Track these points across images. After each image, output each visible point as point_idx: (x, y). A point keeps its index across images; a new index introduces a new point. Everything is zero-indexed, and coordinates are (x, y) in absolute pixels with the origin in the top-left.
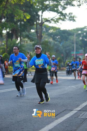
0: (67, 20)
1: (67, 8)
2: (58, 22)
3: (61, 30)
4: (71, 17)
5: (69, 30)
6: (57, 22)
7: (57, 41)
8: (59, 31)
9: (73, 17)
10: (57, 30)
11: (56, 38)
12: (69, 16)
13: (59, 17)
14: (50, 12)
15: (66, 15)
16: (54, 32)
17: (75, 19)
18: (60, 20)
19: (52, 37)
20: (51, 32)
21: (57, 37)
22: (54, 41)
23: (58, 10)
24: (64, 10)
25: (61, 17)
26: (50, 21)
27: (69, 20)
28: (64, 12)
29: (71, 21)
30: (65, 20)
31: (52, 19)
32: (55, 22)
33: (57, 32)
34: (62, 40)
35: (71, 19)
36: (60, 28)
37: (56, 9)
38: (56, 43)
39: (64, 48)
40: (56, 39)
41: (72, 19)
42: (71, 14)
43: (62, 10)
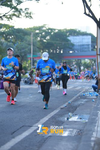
0: (22, 17)
1: (22, 2)
2: (12, 19)
3: (15, 29)
4: (27, 13)
5: (25, 29)
6: (10, 19)
7: (10, 42)
8: (13, 29)
9: (30, 14)
10: (10, 29)
11: (9, 38)
12: (25, 12)
13: (13, 13)
14: (2, 6)
15: (21, 11)
16: (6, 30)
17: (32, 15)
18: (14, 16)
19: (4, 37)
20: (3, 31)
21: (11, 37)
22: (7, 42)
23: (12, 4)
24: (19, 4)
25: (16, 13)
26: (2, 17)
27: (25, 17)
28: (19, 7)
29: (27, 18)
30: (20, 16)
31: (4, 16)
32: (8, 19)
33: (11, 31)
34: (16, 40)
35: (27, 15)
36: (14, 26)
37: (9, 3)
38: (9, 44)
39: (18, 50)
40: (9, 40)
41: (29, 15)
42: (27, 10)
43: (16, 5)
